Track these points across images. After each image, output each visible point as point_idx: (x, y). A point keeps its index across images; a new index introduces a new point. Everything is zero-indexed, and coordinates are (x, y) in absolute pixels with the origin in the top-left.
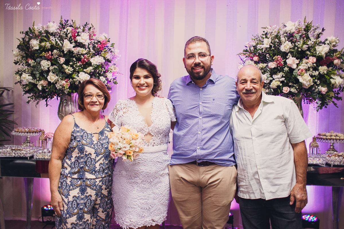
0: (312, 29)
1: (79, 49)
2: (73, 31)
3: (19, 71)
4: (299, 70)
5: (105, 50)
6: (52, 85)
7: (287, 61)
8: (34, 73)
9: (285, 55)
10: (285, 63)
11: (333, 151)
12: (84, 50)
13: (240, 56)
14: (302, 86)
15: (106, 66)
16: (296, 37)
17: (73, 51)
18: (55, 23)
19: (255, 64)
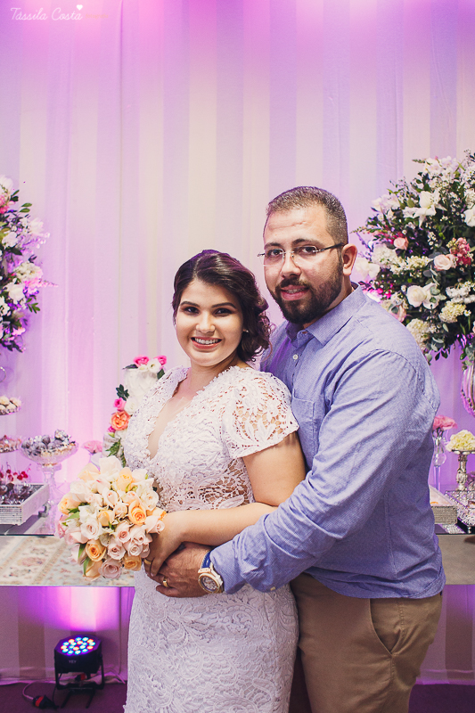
13: (361, 234)
15: (11, 263)
19: (400, 257)
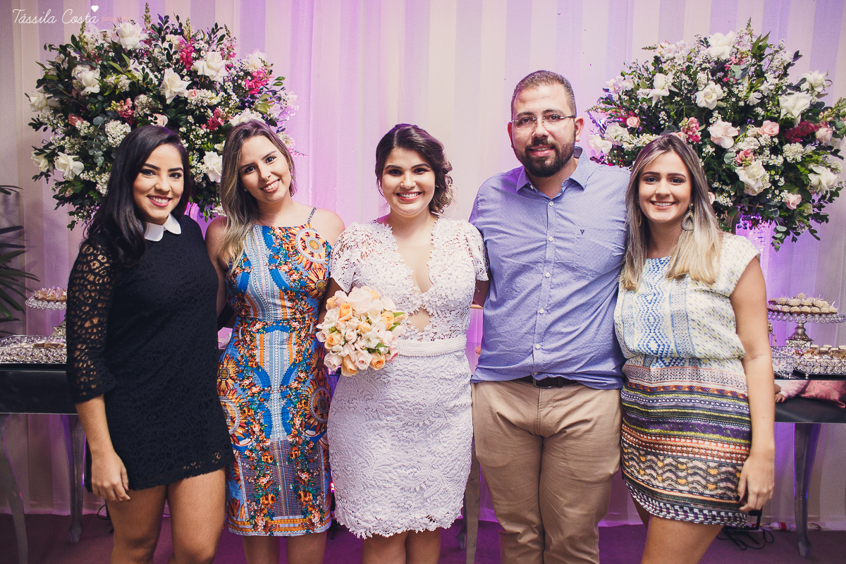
0: (767, 51)
1: (203, 93)
2: (183, 46)
3: (46, 147)
4: (738, 152)
7: (710, 129)
8: (91, 153)
9: (704, 114)
10: (706, 134)
11: (803, 339)
12: (214, 95)
14: (742, 189)
16: (734, 72)
17: (186, 97)
18: (137, 24)
19: (631, 135)
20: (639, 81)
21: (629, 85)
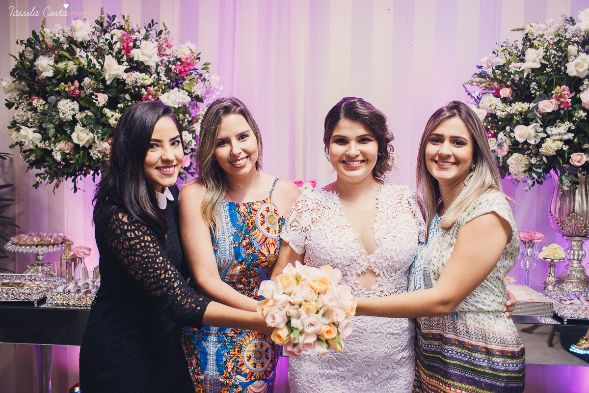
1: (136, 75)
2: (125, 38)
3: (15, 122)
5: (190, 77)
6: (82, 152)
7: (581, 96)
8: (44, 126)
9: (575, 82)
12: (147, 77)
13: (466, 86)
15: (194, 109)
17: (125, 78)
18: (87, 21)
19: (504, 104)
20: (510, 57)
21: (501, 61)
